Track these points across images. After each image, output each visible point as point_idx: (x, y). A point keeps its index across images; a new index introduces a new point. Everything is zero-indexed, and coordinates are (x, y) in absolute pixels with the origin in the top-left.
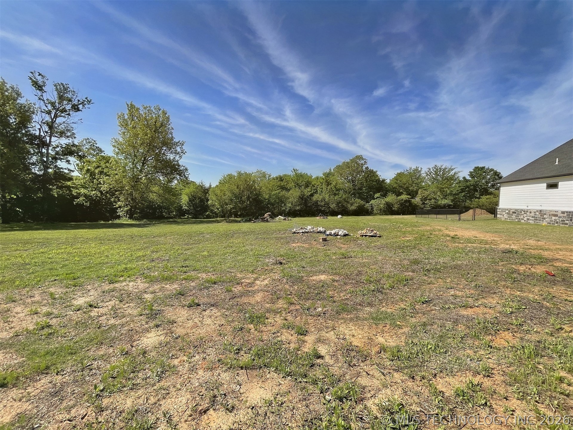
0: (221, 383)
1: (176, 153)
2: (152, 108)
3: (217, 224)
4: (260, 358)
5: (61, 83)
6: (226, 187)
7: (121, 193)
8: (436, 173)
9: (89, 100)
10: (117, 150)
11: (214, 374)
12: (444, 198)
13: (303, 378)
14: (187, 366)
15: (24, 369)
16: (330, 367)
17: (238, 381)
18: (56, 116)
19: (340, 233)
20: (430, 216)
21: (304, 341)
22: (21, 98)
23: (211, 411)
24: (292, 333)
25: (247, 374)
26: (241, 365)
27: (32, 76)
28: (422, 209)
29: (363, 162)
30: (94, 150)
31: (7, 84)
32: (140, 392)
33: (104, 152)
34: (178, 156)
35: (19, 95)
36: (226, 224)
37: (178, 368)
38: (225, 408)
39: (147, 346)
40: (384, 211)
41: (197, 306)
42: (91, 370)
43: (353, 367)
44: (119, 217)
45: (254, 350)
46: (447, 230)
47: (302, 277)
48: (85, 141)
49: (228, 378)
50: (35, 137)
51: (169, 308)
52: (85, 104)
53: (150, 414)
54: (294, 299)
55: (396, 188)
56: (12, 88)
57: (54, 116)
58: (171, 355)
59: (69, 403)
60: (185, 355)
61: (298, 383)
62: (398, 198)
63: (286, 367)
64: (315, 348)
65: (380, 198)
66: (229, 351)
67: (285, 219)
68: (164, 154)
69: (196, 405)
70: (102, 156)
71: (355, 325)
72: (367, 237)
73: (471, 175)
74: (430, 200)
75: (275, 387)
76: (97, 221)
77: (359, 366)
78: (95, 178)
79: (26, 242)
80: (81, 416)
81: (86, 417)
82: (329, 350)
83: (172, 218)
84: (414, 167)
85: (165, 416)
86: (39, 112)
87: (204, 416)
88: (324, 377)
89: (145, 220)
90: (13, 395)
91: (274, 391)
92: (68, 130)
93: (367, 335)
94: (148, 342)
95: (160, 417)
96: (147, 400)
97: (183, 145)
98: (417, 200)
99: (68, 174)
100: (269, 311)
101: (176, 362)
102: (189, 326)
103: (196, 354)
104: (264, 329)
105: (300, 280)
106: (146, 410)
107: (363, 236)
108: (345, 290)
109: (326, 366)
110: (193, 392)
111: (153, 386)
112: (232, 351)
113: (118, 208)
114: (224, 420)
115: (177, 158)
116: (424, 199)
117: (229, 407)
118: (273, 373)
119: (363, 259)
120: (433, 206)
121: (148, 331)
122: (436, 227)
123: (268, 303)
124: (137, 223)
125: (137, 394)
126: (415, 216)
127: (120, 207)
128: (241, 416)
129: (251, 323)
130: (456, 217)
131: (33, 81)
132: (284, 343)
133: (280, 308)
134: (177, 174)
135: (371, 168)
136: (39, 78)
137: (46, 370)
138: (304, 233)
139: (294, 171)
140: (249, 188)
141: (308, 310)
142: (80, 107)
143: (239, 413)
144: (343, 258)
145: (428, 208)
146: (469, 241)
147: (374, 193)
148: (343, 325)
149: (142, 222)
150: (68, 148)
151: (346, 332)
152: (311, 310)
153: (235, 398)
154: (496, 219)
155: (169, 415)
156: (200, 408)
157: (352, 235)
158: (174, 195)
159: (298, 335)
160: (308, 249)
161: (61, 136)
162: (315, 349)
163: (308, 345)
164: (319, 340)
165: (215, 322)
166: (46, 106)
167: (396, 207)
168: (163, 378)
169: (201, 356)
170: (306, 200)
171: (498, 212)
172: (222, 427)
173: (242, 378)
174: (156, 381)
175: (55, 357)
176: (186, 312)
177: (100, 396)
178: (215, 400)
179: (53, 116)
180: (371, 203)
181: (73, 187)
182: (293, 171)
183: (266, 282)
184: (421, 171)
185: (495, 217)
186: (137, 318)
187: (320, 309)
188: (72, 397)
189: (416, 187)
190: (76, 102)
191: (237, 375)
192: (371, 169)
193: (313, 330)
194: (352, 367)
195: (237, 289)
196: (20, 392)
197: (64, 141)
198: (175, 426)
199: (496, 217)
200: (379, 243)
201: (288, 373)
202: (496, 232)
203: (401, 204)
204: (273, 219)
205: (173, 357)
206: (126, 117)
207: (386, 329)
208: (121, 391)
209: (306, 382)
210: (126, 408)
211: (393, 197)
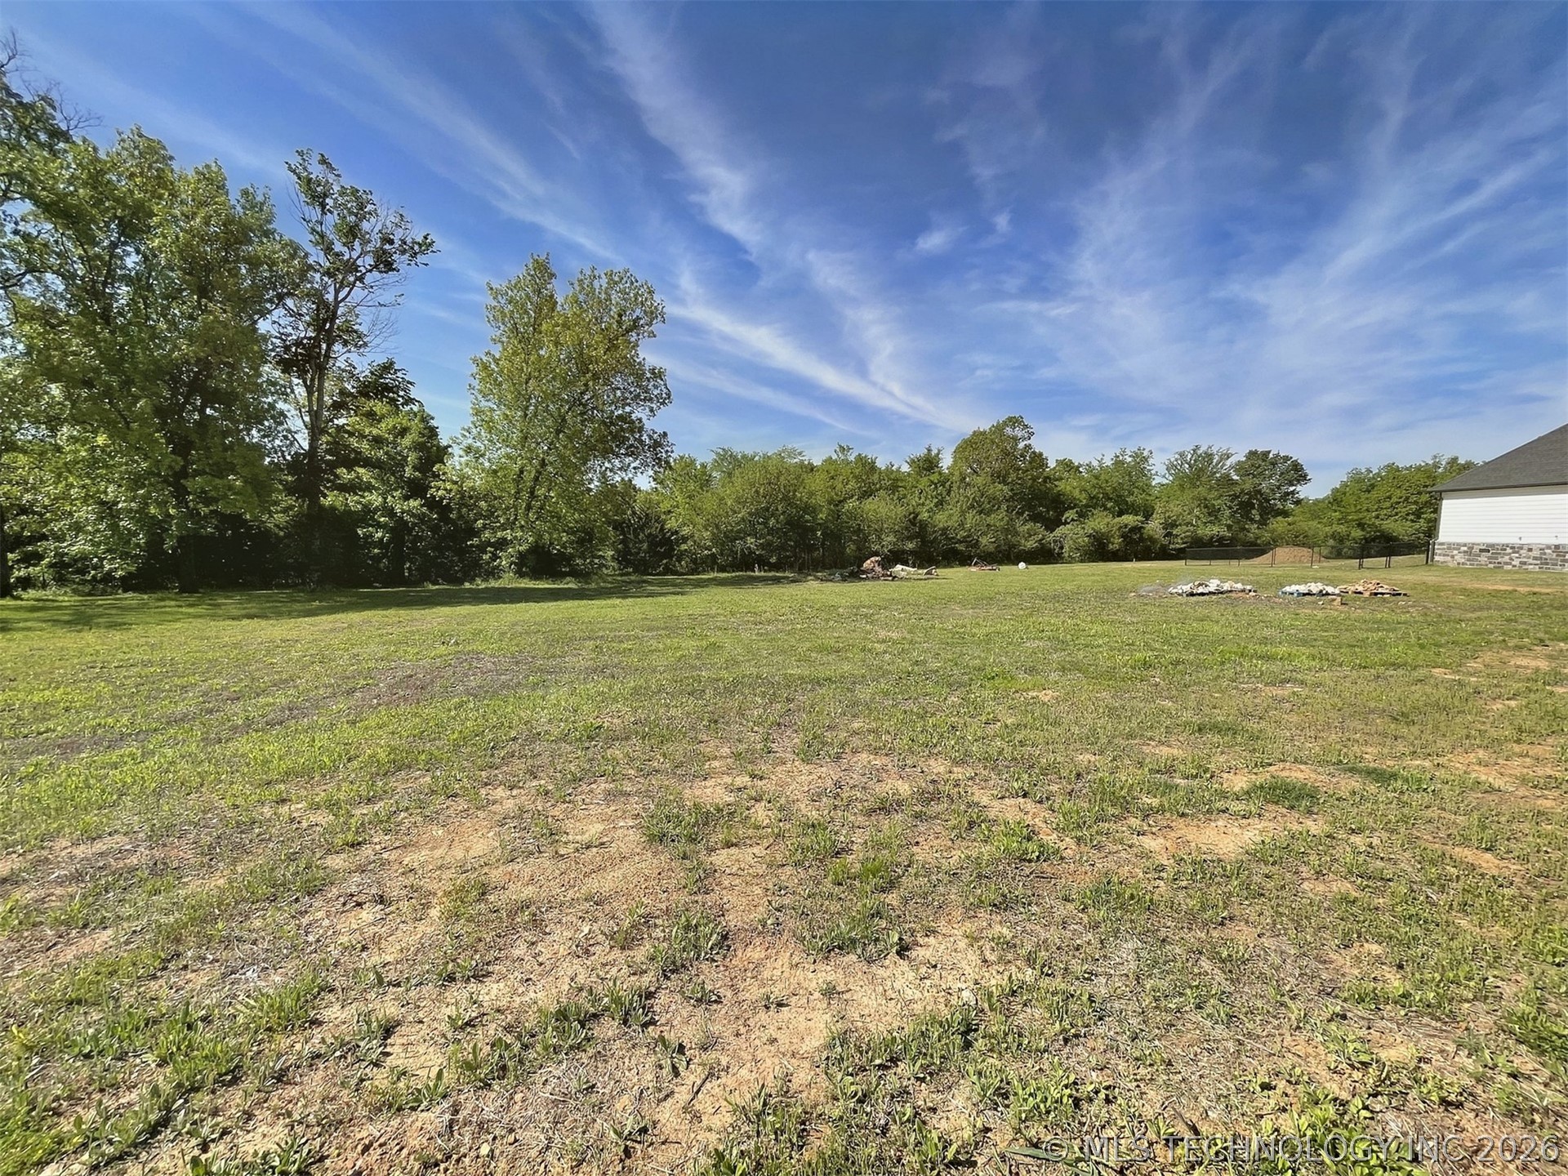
12: (1210, 522)
28: (1166, 546)
40: (1088, 553)
62: (1117, 521)
65: (1077, 521)
73: (1242, 469)
74: (1183, 526)
98: (1154, 527)
116: (1169, 525)
154: (1433, 564)
167: (1116, 543)
171: (1436, 551)
180: (1057, 532)
182: (839, 450)
184: (1150, 458)
185: (1428, 560)
199: (1432, 561)
203: (1125, 537)
211: (1106, 520)
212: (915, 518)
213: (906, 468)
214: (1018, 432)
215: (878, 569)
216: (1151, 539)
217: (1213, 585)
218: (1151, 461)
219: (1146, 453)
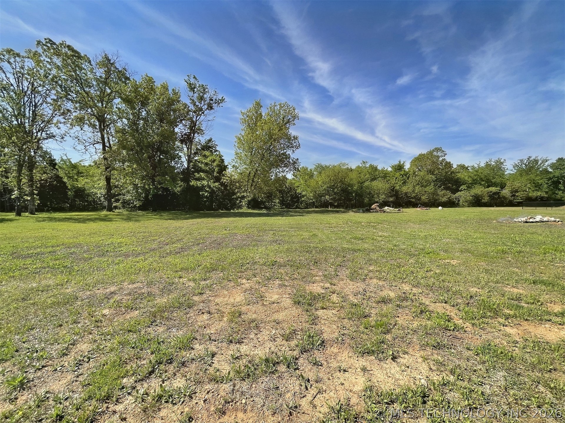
12: (535, 190)
28: (512, 201)
40: (472, 203)
62: (486, 190)
65: (467, 189)
73: (554, 166)
84: (495, 159)
89: (264, 210)
98: (506, 192)
116: (514, 192)
135: (448, 160)
167: (486, 199)
180: (457, 194)
182: (362, 163)
203: (490, 196)
204: (383, 209)
211: (481, 189)
212: (393, 189)
213: (390, 169)
214: (439, 154)
215: (378, 208)
216: (504, 197)
217: (538, 218)
218: (505, 164)
219: (502, 161)
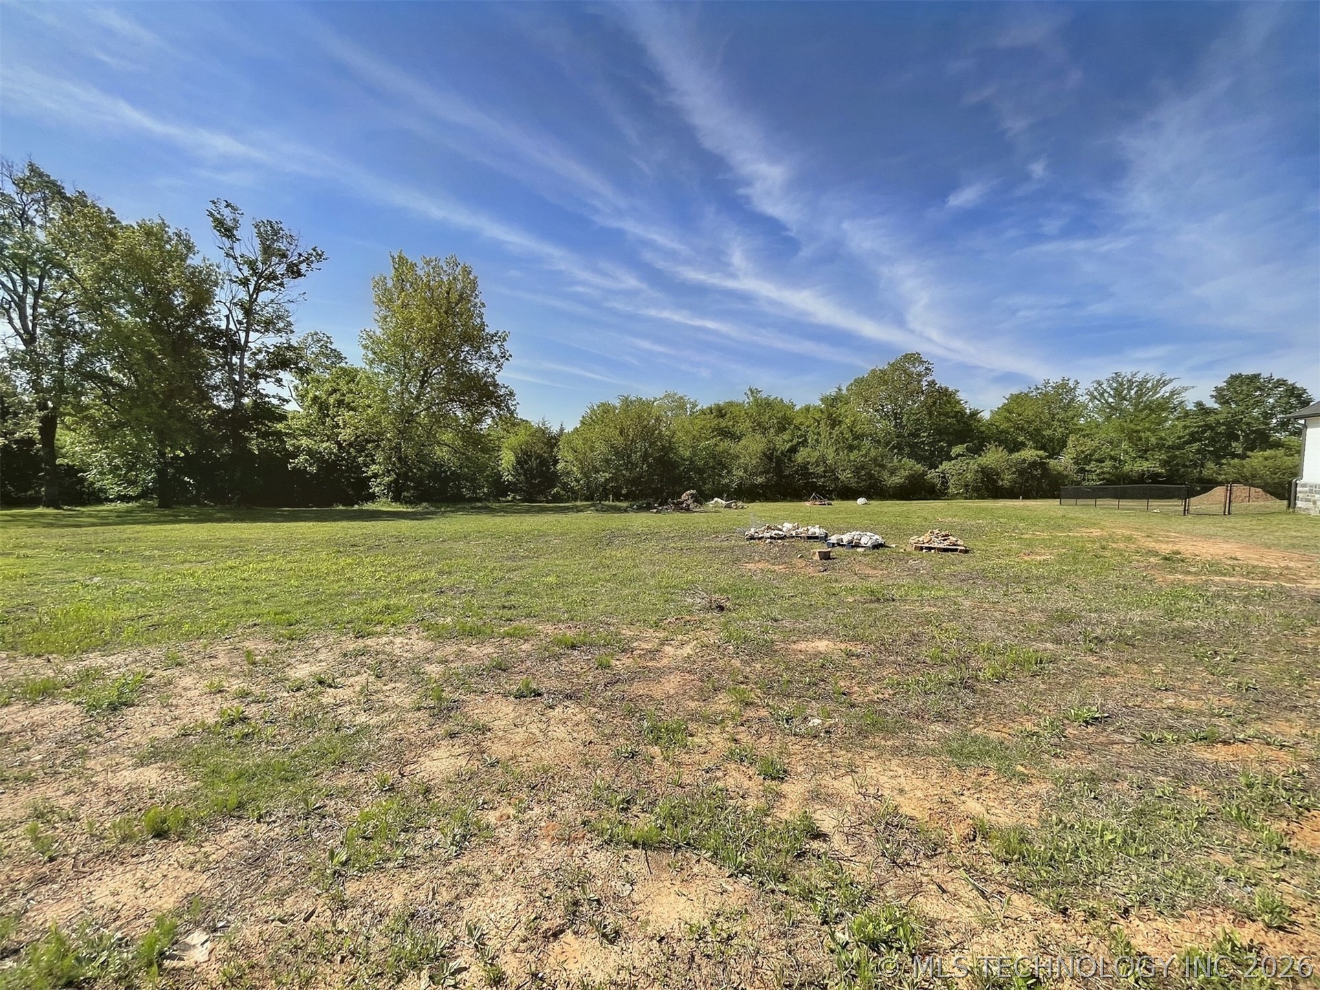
0: (590, 874)
1: (491, 358)
2: (442, 263)
3: (575, 515)
4: (676, 826)
5: (268, 221)
6: (595, 433)
7: (378, 446)
8: (1118, 394)
9: (320, 253)
10: (371, 356)
11: (573, 853)
12: (1140, 457)
13: (780, 882)
14: (515, 827)
15: (198, 804)
16: (845, 863)
17: (627, 874)
18: (258, 289)
19: (863, 541)
20: (1099, 502)
21: (779, 795)
22: (194, 254)
23: (568, 936)
24: (751, 773)
25: (647, 860)
26: (633, 839)
27: (214, 208)
28: (1079, 483)
29: (921, 369)
30: (326, 356)
31: (169, 227)
32: (420, 875)
33: (346, 360)
34: (494, 365)
35: (189, 248)
36: (596, 514)
37: (497, 831)
38: (598, 931)
39: (431, 778)
40: (976, 489)
41: (534, 696)
42: (324, 817)
43: (902, 869)
44: (372, 497)
45: (662, 807)
46: (1149, 539)
47: (773, 642)
48: (310, 338)
49: (604, 865)
50: (219, 333)
51: (477, 698)
52: (312, 262)
53: (439, 926)
54: (755, 695)
55: (1008, 433)
56: (178, 235)
57: (255, 289)
58: (481, 801)
59: (280, 884)
60: (510, 804)
61: (767, 893)
62: (1013, 456)
63: (737, 852)
64: (806, 812)
65: (965, 456)
66: (606, 803)
67: (728, 506)
68: (464, 360)
69: (536, 918)
70: (342, 369)
71: (907, 766)
72: (933, 551)
73: (1220, 395)
74: (1101, 461)
75: (713, 898)
76: (331, 505)
77: (918, 867)
78: (328, 416)
79: (202, 546)
80: (303, 914)
81: (313, 918)
82: (841, 820)
83: (480, 500)
84: (1055, 379)
85: (471, 934)
86: (226, 282)
87: (554, 944)
88: (830, 885)
89: (424, 504)
90: (179, 856)
91: (710, 905)
92: (279, 318)
93: (936, 792)
94: (434, 769)
95: (460, 935)
96: (434, 894)
97: (504, 340)
98: (1064, 462)
99: (278, 407)
100: (694, 717)
101: (492, 817)
102: (518, 740)
103: (534, 804)
104: (684, 758)
105: (767, 649)
106: (432, 916)
107: (922, 549)
108: (879, 680)
109: (834, 859)
110: (529, 887)
111: (445, 866)
112: (613, 803)
113: (371, 477)
114: (597, 959)
115: (492, 369)
116: (1082, 461)
117: (608, 930)
118: (707, 862)
119: (922, 605)
120: (1107, 476)
121: (432, 743)
122: (1119, 531)
123: (692, 698)
124: (409, 510)
125: (414, 880)
126: (1057, 502)
127: (375, 476)
128: (636, 955)
129: (656, 741)
130: (1176, 505)
131: (216, 220)
132: (732, 794)
133: (722, 713)
134: (492, 403)
135: (941, 383)
136: (227, 212)
137: (237, 811)
138: (775, 538)
139: (752, 393)
140: (648, 433)
141: (787, 722)
142: (303, 267)
143: (631, 947)
144: (871, 601)
145: (1094, 481)
146: (1214, 567)
147: (951, 445)
148: (875, 764)
149: (419, 509)
150: (279, 354)
151: (883, 779)
152: (796, 722)
153: (620, 911)
154: (1294, 512)
155: (479, 934)
156: (545, 926)
157: (894, 546)
158: (485, 450)
159: (764, 779)
160: (786, 578)
161: (267, 330)
162: (806, 816)
163: (788, 804)
164: (816, 796)
165: (575, 735)
166: (240, 270)
167: (1007, 480)
168: (466, 849)
169: (546, 809)
170: (779, 462)
171: (1298, 495)
172: (593, 973)
173: (636, 868)
174: (450, 854)
175: (255, 784)
176: (511, 708)
177: (340, 875)
178: (576, 911)
179: (251, 288)
180: (941, 468)
181: (286, 434)
182: (749, 393)
183: (688, 650)
184: (1075, 388)
185: (1289, 506)
186: (410, 714)
187: (817, 721)
188: (286, 872)
189: (1060, 430)
190: (294, 259)
191: (625, 861)
192: (943, 386)
193: (800, 769)
194: (899, 867)
195: (621, 663)
196: (190, 850)
197: (272, 340)
198: (493, 959)
199: (1294, 507)
200: (962, 568)
201: (742, 868)
202: (1293, 546)
203: (1021, 473)
204: (701, 504)
205: (486, 806)
206: (390, 284)
207: (987, 781)
208: (382, 868)
209: (787, 893)
210: (391, 906)
214: (919, 369)
216: (1057, 475)
218: (1076, 392)
219: (1071, 384)
